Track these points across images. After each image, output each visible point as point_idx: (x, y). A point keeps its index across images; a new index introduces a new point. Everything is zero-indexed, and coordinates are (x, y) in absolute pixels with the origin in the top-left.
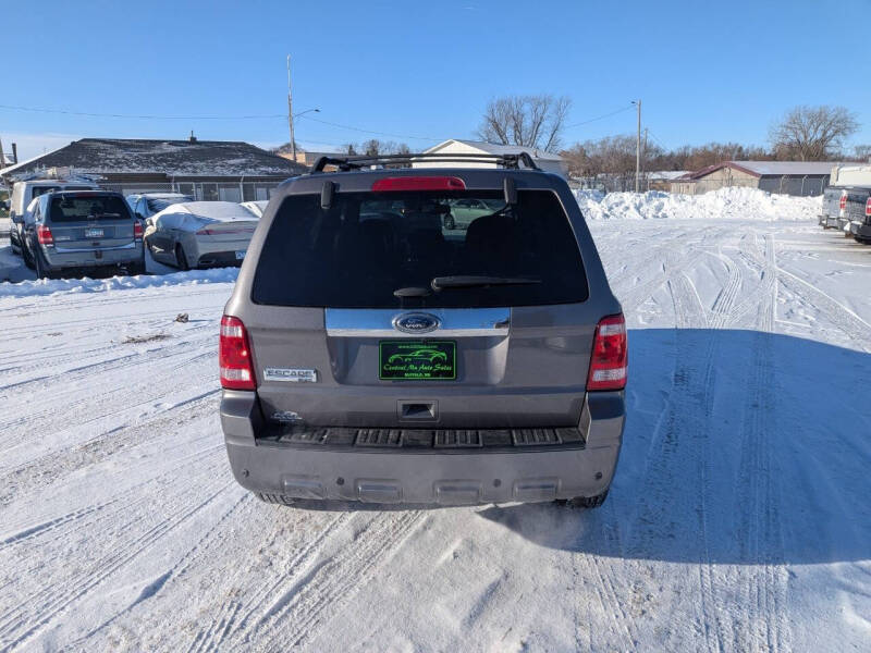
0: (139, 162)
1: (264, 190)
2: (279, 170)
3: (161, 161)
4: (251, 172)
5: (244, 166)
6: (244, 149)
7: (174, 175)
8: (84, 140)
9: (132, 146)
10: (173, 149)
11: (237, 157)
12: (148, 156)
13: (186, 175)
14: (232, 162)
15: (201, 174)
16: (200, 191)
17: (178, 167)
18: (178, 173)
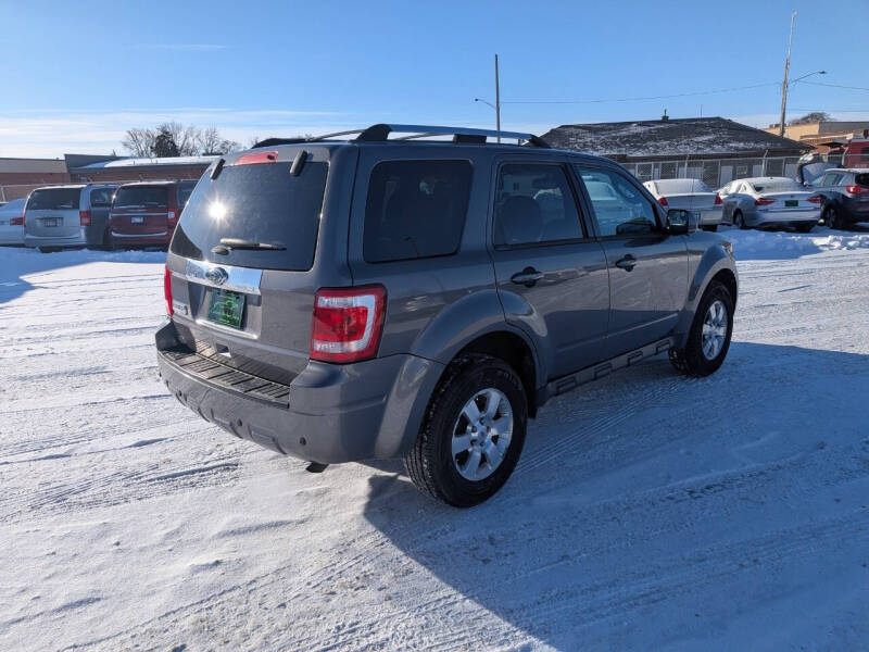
0: (605, 145)
1: (731, 167)
2: (752, 145)
3: (627, 142)
4: (719, 149)
5: (711, 143)
6: (718, 125)
7: (634, 155)
8: (562, 127)
9: (602, 129)
10: (640, 129)
11: (707, 134)
12: (614, 138)
13: (646, 155)
14: (700, 139)
15: (662, 154)
16: (657, 171)
17: (640, 147)
18: (639, 154)
